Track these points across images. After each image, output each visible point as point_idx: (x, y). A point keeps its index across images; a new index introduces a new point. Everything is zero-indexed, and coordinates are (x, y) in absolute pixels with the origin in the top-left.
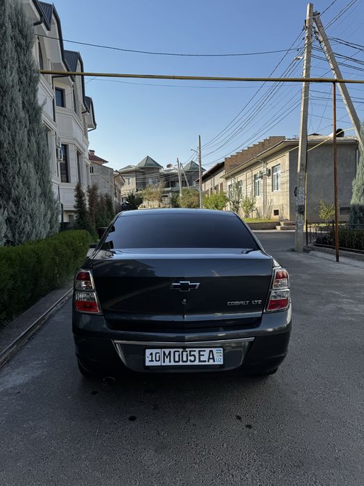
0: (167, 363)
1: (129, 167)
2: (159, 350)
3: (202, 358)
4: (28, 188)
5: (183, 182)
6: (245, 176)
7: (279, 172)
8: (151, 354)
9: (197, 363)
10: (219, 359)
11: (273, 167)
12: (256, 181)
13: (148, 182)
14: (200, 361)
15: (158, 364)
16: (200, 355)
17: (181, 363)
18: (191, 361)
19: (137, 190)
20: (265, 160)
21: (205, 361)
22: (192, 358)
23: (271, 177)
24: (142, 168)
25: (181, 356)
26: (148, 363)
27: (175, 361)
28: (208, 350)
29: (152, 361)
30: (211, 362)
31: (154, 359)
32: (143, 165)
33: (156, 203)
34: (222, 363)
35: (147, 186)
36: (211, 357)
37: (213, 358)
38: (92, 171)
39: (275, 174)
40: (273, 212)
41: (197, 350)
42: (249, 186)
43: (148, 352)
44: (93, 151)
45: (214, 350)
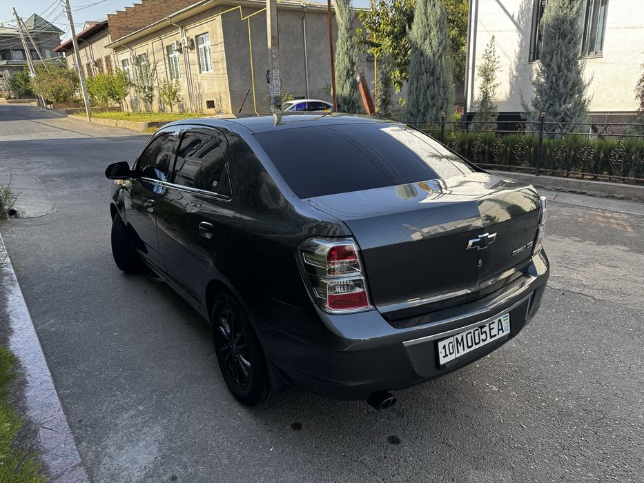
0: (462, 353)
2: (451, 339)
3: (493, 333)
5: (31, 50)
6: (150, 46)
7: (207, 44)
8: (444, 347)
9: (489, 340)
10: (507, 329)
11: (197, 37)
12: (171, 56)
14: (491, 337)
15: (453, 357)
16: (490, 330)
17: (475, 347)
18: (483, 340)
20: (184, 23)
21: (495, 335)
22: (483, 337)
23: (195, 51)
25: (473, 338)
26: (443, 361)
27: (469, 347)
28: (496, 321)
29: (447, 355)
30: (501, 335)
31: (448, 353)
34: (509, 331)
36: (500, 328)
37: (502, 329)
39: (201, 46)
40: (205, 105)
42: (160, 63)
43: (441, 345)
45: (502, 318)
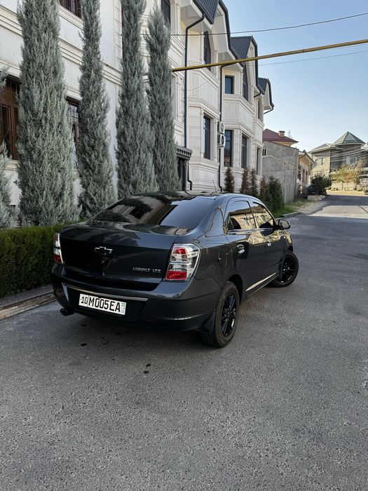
0: (91, 306)
1: (325, 145)
2: (87, 296)
3: (112, 308)
4: (144, 174)
8: (83, 298)
9: (108, 310)
10: (122, 311)
13: (345, 161)
14: (110, 309)
15: (86, 305)
16: (111, 305)
17: (99, 308)
18: (105, 308)
19: (331, 171)
21: (113, 310)
22: (106, 306)
24: (339, 146)
25: (100, 303)
26: (80, 304)
27: (95, 306)
28: (117, 302)
29: (83, 302)
30: (117, 312)
32: (340, 143)
33: (352, 185)
34: (124, 314)
35: (343, 165)
37: (119, 309)
38: (264, 153)
41: (110, 300)
43: (81, 296)
44: (284, 132)
45: (120, 303)
